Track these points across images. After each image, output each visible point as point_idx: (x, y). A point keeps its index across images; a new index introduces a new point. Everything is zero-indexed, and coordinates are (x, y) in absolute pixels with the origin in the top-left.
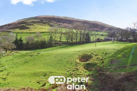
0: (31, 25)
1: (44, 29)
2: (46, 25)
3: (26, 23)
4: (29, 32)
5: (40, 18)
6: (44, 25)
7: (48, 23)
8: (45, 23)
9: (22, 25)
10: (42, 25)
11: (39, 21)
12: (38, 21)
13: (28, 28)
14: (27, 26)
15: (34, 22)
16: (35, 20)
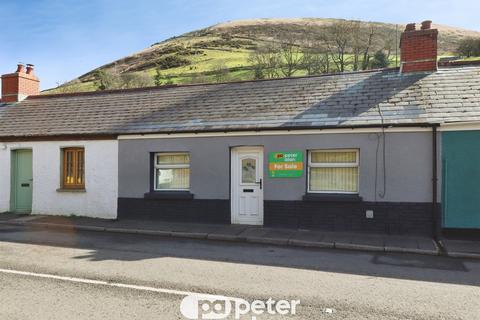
0: (193, 53)
1: (235, 60)
2: (240, 49)
3: (178, 49)
4: (190, 72)
5: (220, 29)
6: (235, 49)
7: (250, 44)
8: (237, 45)
9: (168, 55)
10: (230, 51)
11: (218, 38)
12: (214, 39)
13: (187, 63)
14: (183, 58)
15: (204, 45)
16: (205, 39)
